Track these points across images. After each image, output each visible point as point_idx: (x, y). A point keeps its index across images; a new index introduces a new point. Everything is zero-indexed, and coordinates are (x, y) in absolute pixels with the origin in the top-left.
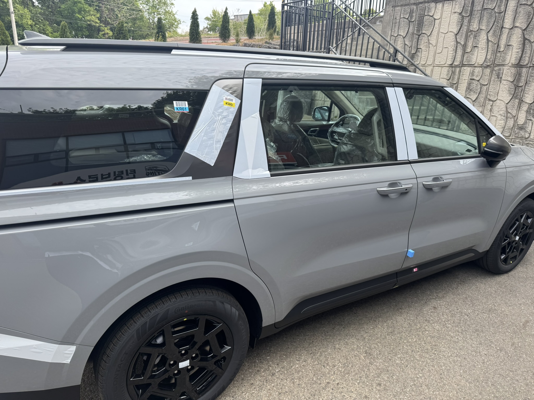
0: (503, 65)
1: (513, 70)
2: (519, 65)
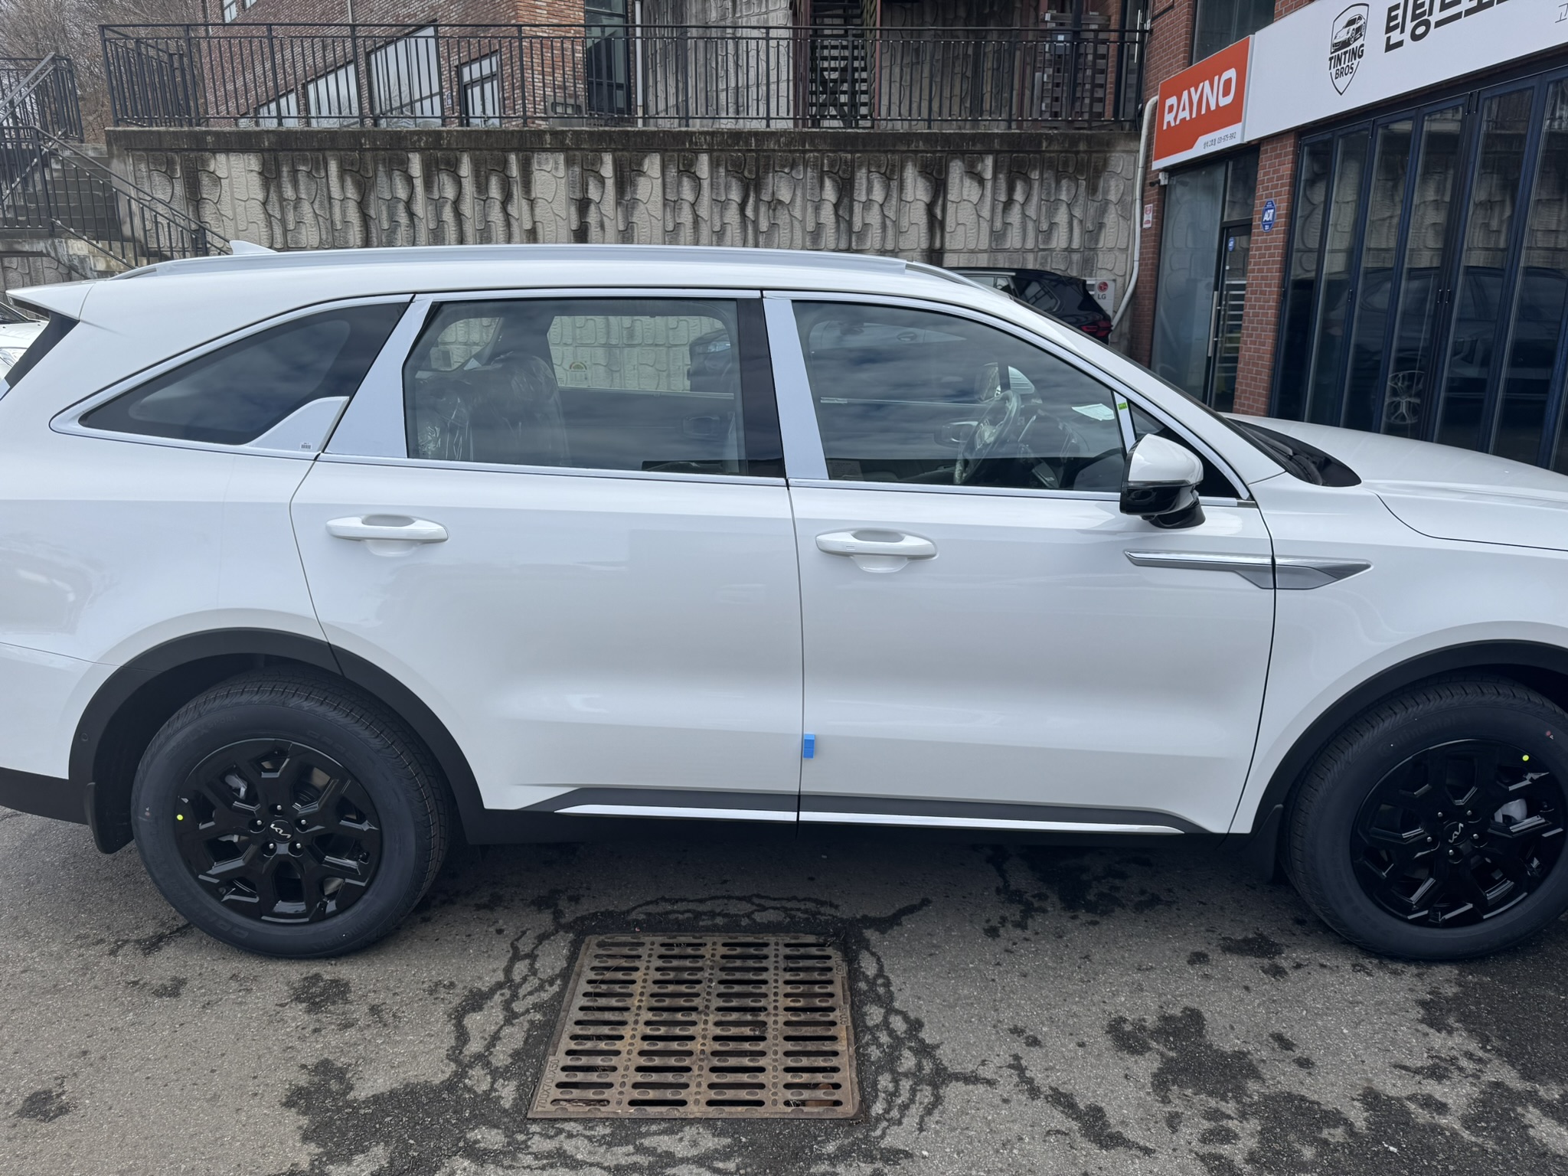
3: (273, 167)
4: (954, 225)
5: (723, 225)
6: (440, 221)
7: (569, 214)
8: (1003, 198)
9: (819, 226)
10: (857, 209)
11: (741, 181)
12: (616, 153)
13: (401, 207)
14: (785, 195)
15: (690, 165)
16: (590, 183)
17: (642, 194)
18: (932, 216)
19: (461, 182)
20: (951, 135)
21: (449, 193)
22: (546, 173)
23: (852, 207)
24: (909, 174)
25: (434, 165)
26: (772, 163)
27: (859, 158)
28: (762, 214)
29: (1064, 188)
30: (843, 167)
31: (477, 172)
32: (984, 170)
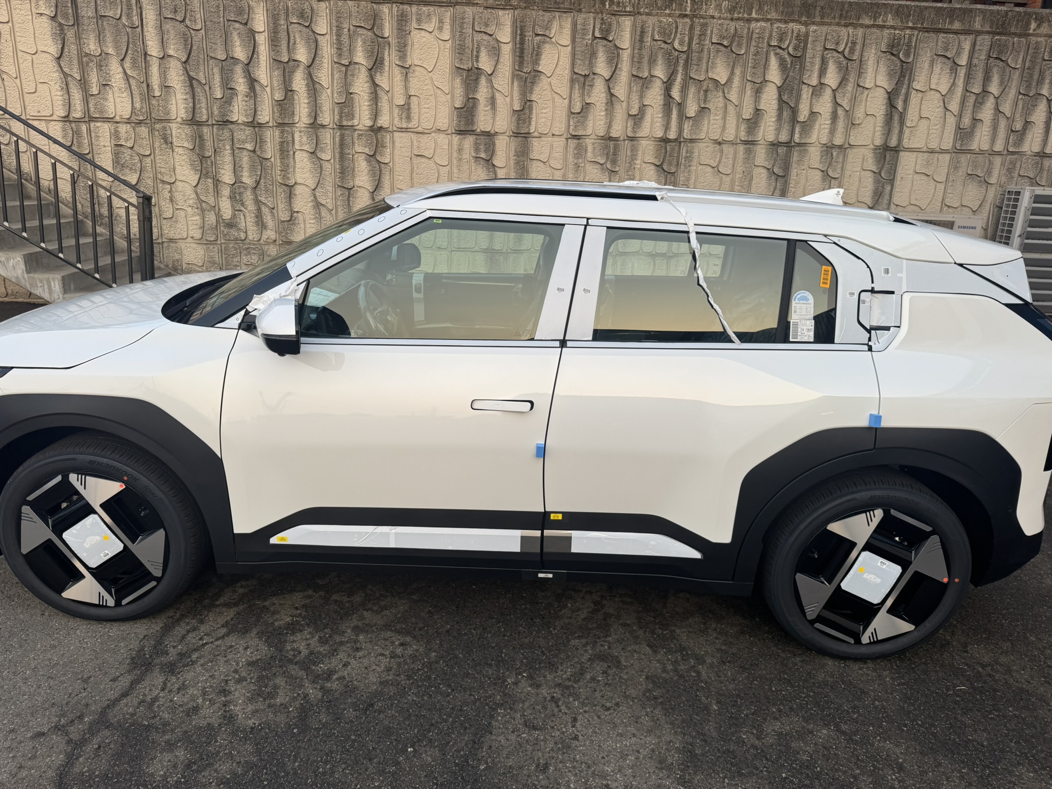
0: (168, 121)
1: (187, 130)
2: (193, 121)
3: (70, 11)
4: (916, 118)
5: (643, 108)
6: (289, 91)
7: (453, 88)
8: (977, 89)
9: (758, 112)
10: (806, 93)
11: (670, 54)
12: (516, 12)
13: (239, 70)
14: (721, 73)
15: (608, 31)
16: (482, 49)
17: (545, 65)
18: (891, 105)
19: (316, 41)
20: (926, 8)
21: (302, 55)
22: (427, 34)
23: (799, 91)
24: (871, 56)
25: (283, 16)
26: (709, 32)
27: (814, 32)
28: (691, 96)
29: (1047, 81)
30: (794, 41)
31: (339, 28)
32: (958, 53)
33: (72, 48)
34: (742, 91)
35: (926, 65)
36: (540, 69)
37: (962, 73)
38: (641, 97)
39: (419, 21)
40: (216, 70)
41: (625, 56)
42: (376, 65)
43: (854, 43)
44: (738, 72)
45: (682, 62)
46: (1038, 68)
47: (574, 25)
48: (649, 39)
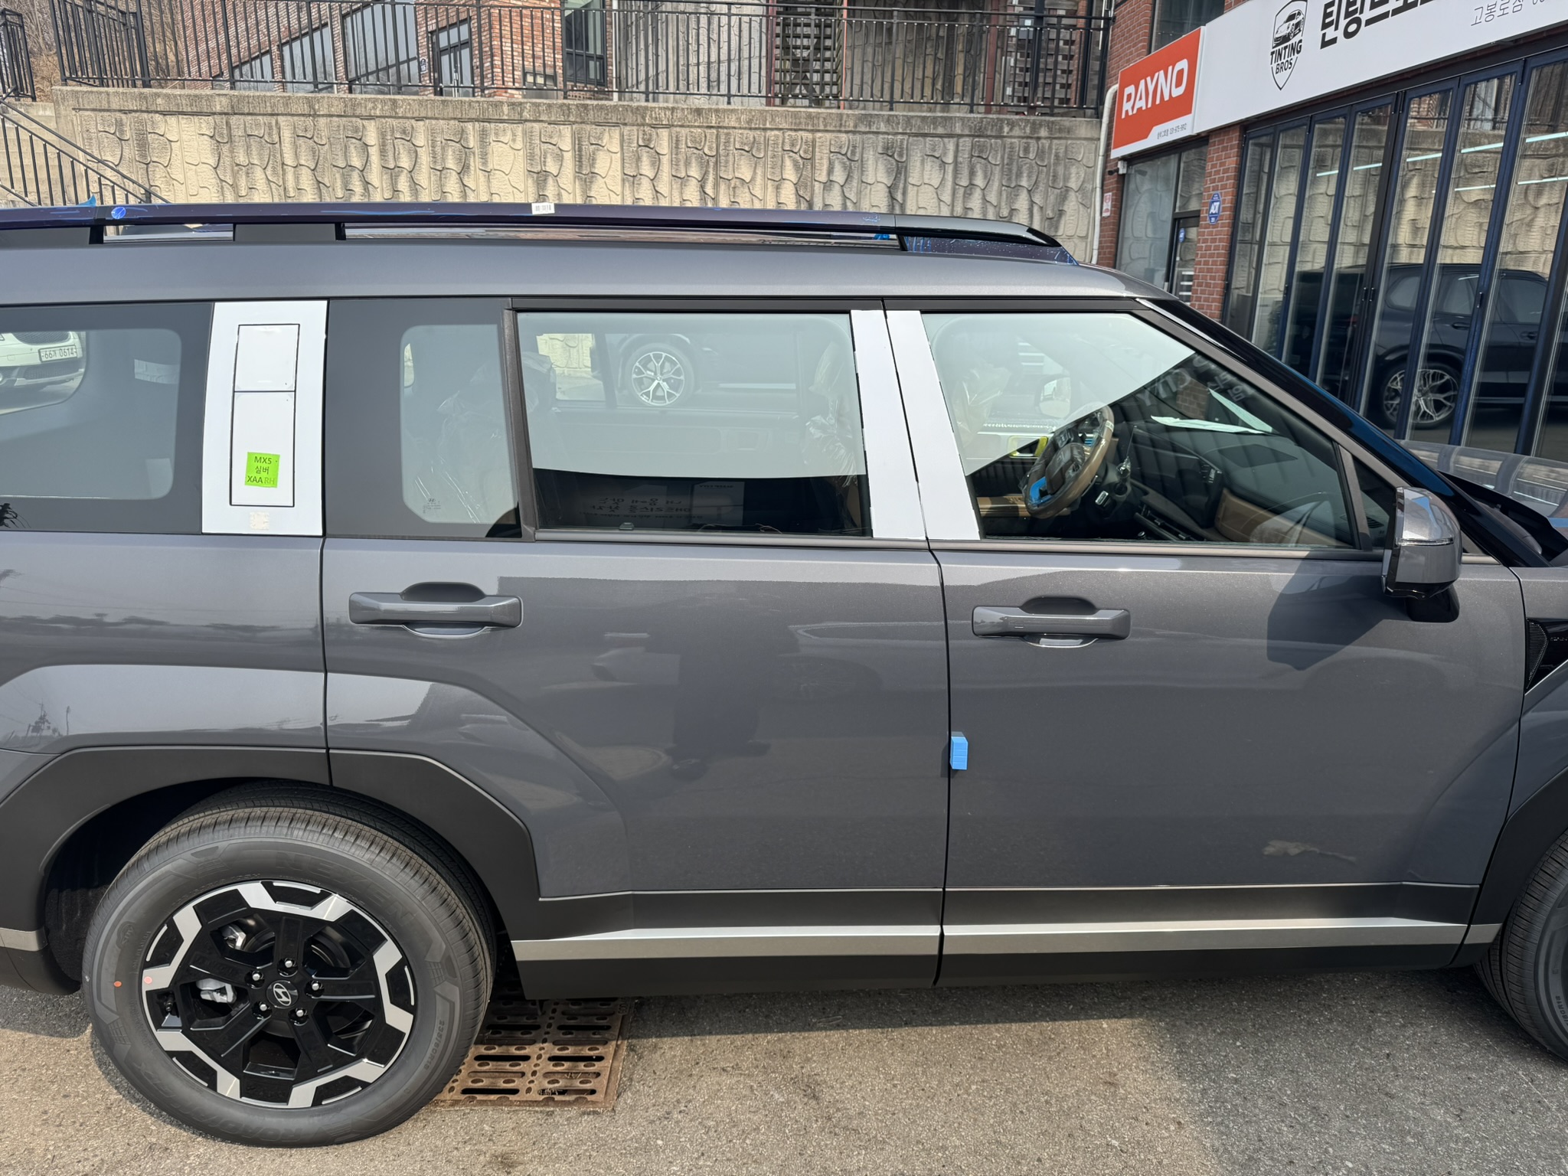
3: (225, 132)
4: (914, 209)
6: (396, 191)
7: (526, 187)
8: (964, 182)
10: (818, 189)
11: (702, 158)
12: (574, 127)
13: (355, 175)
14: (746, 173)
15: (650, 140)
16: (548, 155)
17: (601, 167)
18: (892, 198)
19: (416, 152)
20: (912, 117)
21: (405, 162)
22: (503, 145)
23: (813, 187)
24: (870, 157)
25: (389, 133)
26: (732, 140)
27: (820, 138)
28: (722, 192)
29: (1025, 175)
30: (804, 146)
31: (434, 141)
32: (945, 154)
33: (226, 160)
34: (765, 187)
35: (918, 164)
36: (596, 171)
37: (950, 169)
38: (681, 193)
39: (496, 134)
40: (338, 176)
41: (665, 160)
42: (464, 169)
43: (854, 147)
44: (759, 171)
45: (711, 164)
46: (1015, 163)
47: (622, 135)
48: (684, 146)
